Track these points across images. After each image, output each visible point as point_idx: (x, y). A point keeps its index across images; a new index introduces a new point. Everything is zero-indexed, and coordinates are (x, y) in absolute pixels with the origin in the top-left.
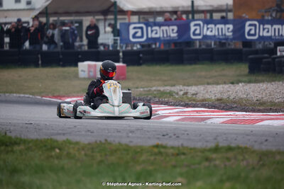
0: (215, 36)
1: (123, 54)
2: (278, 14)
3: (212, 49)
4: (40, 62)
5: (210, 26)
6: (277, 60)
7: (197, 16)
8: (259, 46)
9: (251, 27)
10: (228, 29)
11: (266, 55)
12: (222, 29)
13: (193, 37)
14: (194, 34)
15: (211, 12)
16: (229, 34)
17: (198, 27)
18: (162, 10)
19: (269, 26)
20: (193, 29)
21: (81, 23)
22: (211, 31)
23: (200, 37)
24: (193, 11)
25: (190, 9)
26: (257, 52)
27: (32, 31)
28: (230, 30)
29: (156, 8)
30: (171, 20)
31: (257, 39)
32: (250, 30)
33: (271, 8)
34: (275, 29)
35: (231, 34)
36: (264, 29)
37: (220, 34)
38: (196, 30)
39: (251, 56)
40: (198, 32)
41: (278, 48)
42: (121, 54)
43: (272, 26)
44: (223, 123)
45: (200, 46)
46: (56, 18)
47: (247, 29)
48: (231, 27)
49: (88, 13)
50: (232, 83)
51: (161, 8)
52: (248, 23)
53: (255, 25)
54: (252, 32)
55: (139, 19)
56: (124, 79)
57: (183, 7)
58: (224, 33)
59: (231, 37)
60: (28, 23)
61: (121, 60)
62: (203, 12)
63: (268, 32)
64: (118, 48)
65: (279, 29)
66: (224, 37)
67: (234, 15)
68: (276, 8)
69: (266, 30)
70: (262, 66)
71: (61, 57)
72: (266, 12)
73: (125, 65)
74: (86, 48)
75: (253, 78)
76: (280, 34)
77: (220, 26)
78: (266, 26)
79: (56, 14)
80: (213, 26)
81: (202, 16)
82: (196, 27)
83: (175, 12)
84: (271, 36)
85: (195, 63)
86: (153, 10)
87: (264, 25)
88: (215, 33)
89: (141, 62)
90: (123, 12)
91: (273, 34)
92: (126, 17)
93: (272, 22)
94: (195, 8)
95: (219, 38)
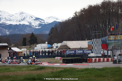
3: (79, 55)
20: (77, 51)
31: (86, 53)
35: (82, 52)
76: (90, 52)
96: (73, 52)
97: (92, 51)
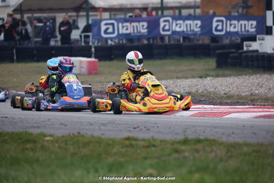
0: (183, 32)
1: (95, 50)
2: (245, 10)
3: (181, 45)
4: (15, 57)
5: (178, 22)
6: (244, 54)
7: (166, 12)
8: (227, 41)
9: (218, 23)
10: (196, 24)
11: (233, 50)
12: (190, 25)
13: (162, 33)
14: (164, 30)
15: (180, 8)
16: (197, 30)
17: (167, 23)
18: (133, 7)
19: (235, 22)
20: (162, 25)
21: (54, 19)
22: (180, 27)
23: (169, 33)
24: (162, 8)
25: (159, 6)
26: (224, 47)
27: (6, 28)
28: (198, 26)
29: (127, 5)
30: (141, 16)
31: (224, 35)
32: (218, 26)
33: (237, 5)
34: (241, 25)
35: (199, 29)
36: (231, 25)
37: (189, 29)
38: (165, 26)
39: (218, 51)
40: (167, 28)
41: (245, 43)
42: (93, 50)
43: (238, 22)
44: (192, 116)
45: (169, 41)
46: (30, 15)
47: (215, 24)
48: (199, 23)
49: (61, 10)
50: (201, 77)
51: (132, 4)
52: (215, 19)
53: (222, 21)
54: (220, 28)
55: (110, 15)
56: (95, 74)
57: (152, 3)
58: (192, 28)
59: (199, 33)
60: (3, 19)
61: (93, 55)
62: (172, 8)
63: (235, 27)
64: (91, 44)
65: (245, 25)
66: (192, 32)
67: (202, 11)
68: (242, 4)
69: (233, 26)
70: (229, 60)
71: (35, 52)
72: (233, 8)
73: (97, 60)
74: (59, 44)
75: (221, 72)
76: (247, 29)
77: (188, 22)
78: (233, 22)
79: (30, 10)
80: (181, 22)
81: (171, 12)
82: (165, 23)
83: (145, 9)
84: (238, 31)
85: (165, 58)
86: (124, 7)
87: (230, 21)
88: (183, 28)
89: (113, 57)
90: (94, 9)
91: (239, 30)
92: (98, 13)
93: (239, 18)
94: (164, 5)
95: (187, 34)
96: (142, 28)
97: (261, 21)
